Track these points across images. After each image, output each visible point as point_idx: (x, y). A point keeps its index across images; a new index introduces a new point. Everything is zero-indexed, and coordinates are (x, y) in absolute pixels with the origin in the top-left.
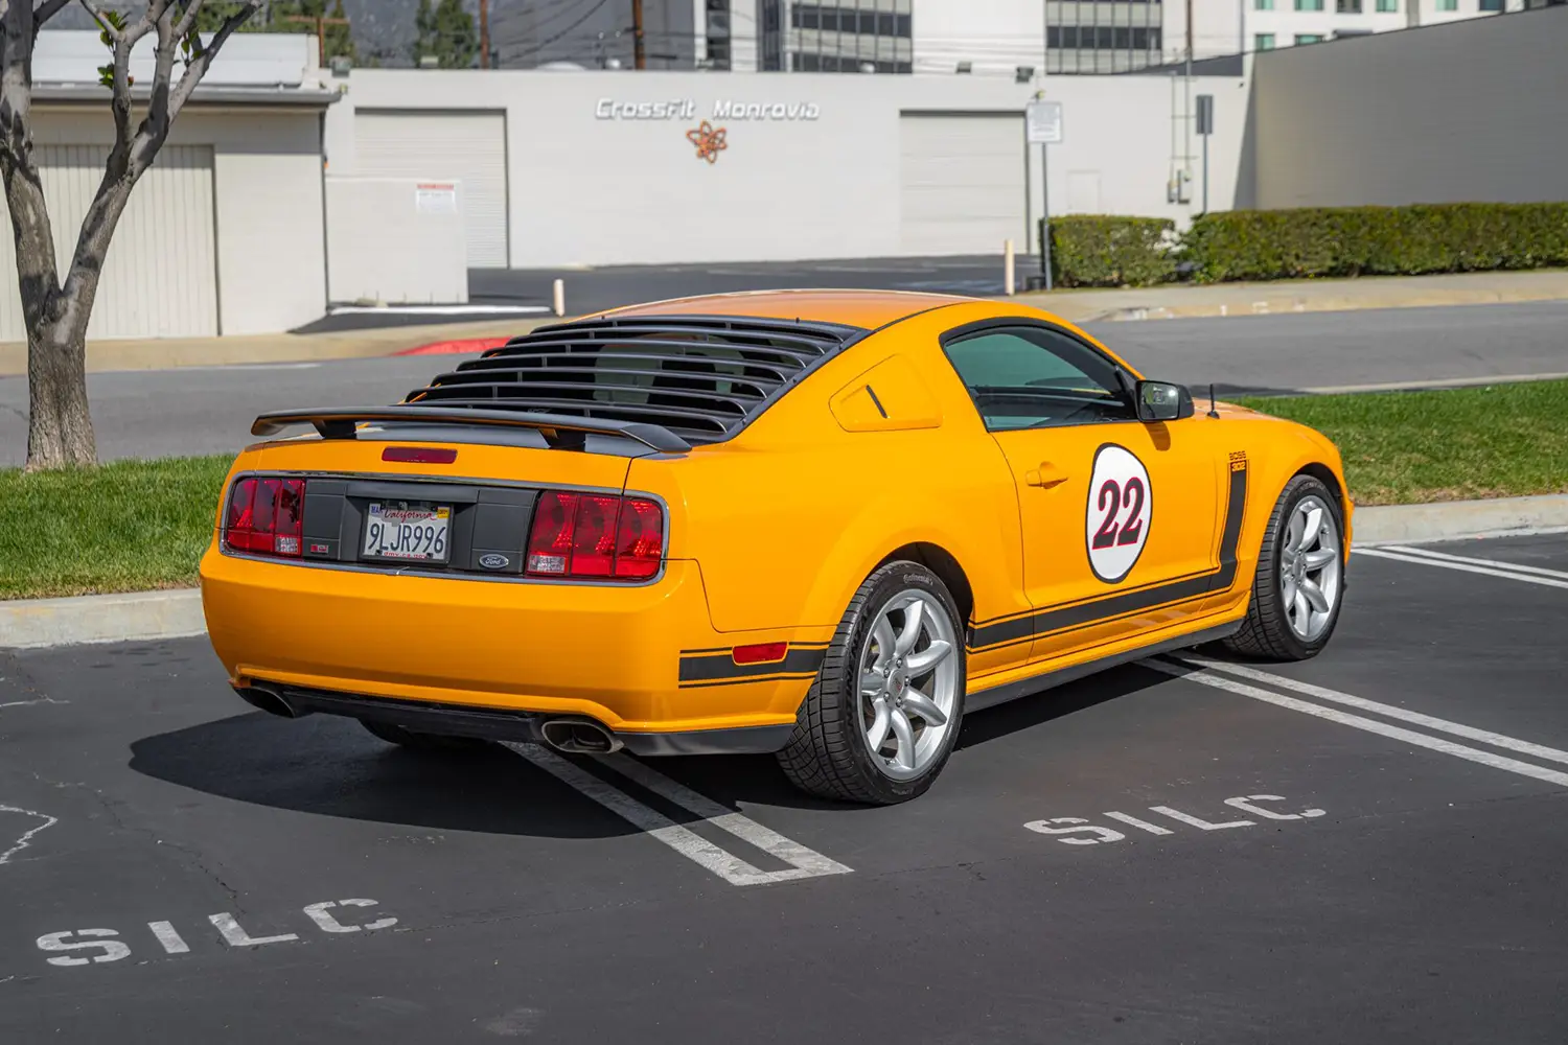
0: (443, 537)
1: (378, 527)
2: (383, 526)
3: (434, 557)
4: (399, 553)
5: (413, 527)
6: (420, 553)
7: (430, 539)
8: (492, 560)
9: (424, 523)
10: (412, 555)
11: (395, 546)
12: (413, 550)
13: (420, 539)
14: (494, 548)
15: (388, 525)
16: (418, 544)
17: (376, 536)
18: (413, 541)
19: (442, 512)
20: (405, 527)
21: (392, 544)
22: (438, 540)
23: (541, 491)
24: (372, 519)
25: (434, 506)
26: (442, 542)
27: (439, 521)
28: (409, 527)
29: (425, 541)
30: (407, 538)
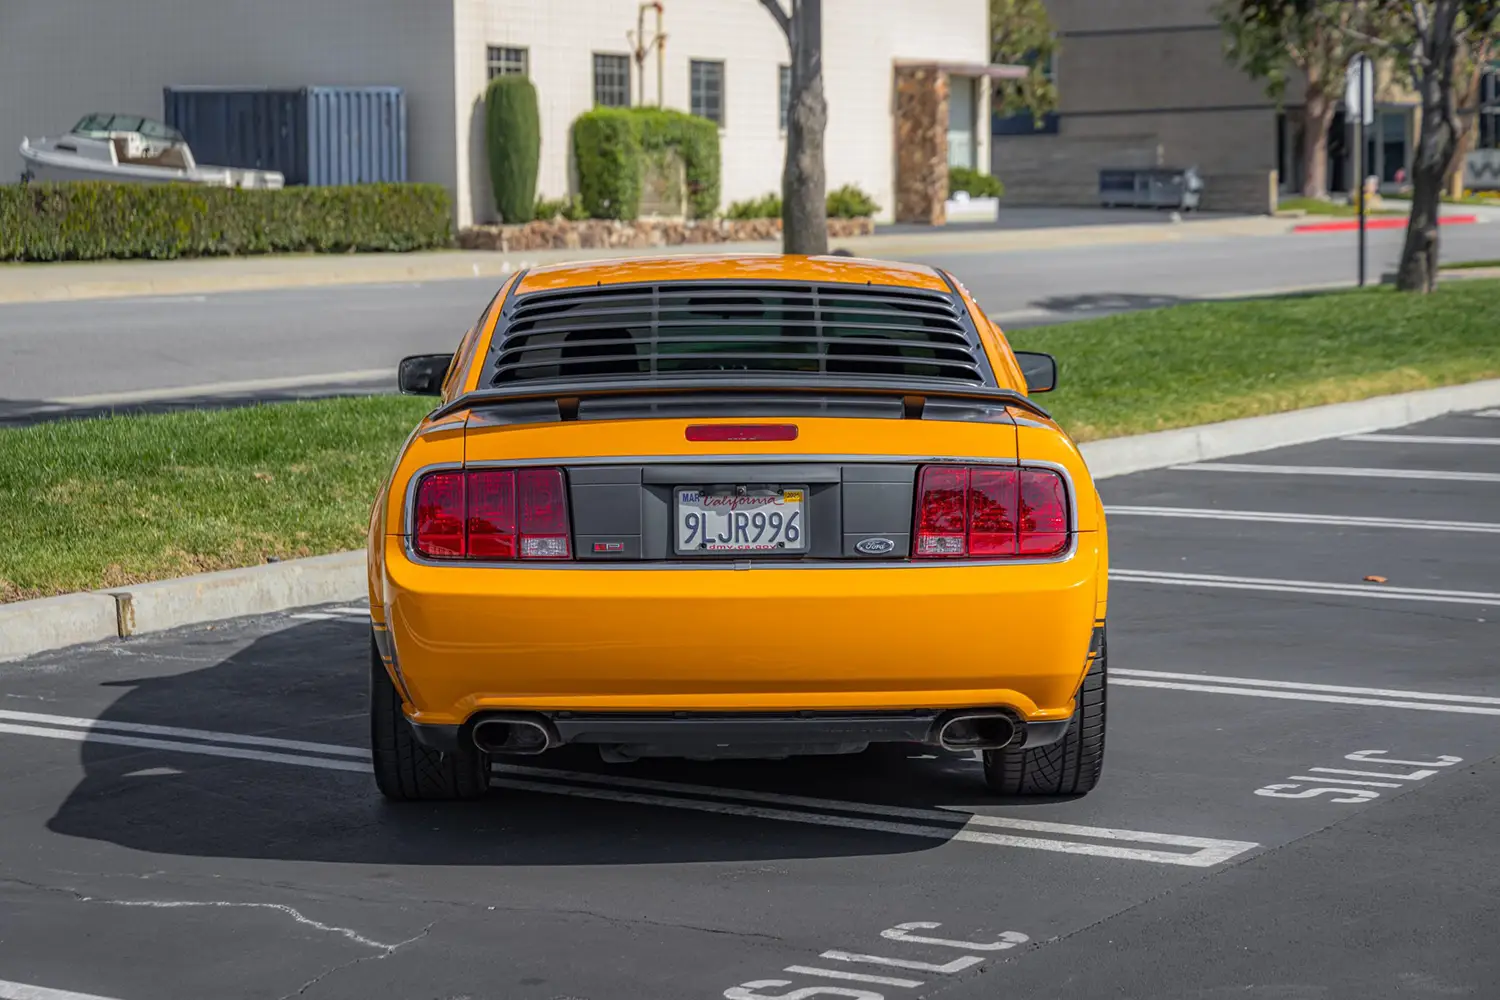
0: (796, 523)
1: (696, 517)
2: (704, 515)
3: (786, 547)
4: (733, 545)
5: (749, 514)
6: (764, 543)
7: (778, 527)
8: (873, 545)
9: (767, 509)
10: (753, 546)
11: (725, 537)
12: (754, 541)
13: (762, 527)
14: (873, 530)
15: (710, 514)
16: (759, 535)
17: (695, 528)
18: (751, 532)
19: (791, 495)
20: (737, 515)
21: (720, 537)
22: (789, 527)
23: (921, 465)
24: (684, 510)
25: (781, 488)
26: (795, 528)
27: (790, 507)
28: (744, 515)
29: (769, 531)
30: (743, 528)
